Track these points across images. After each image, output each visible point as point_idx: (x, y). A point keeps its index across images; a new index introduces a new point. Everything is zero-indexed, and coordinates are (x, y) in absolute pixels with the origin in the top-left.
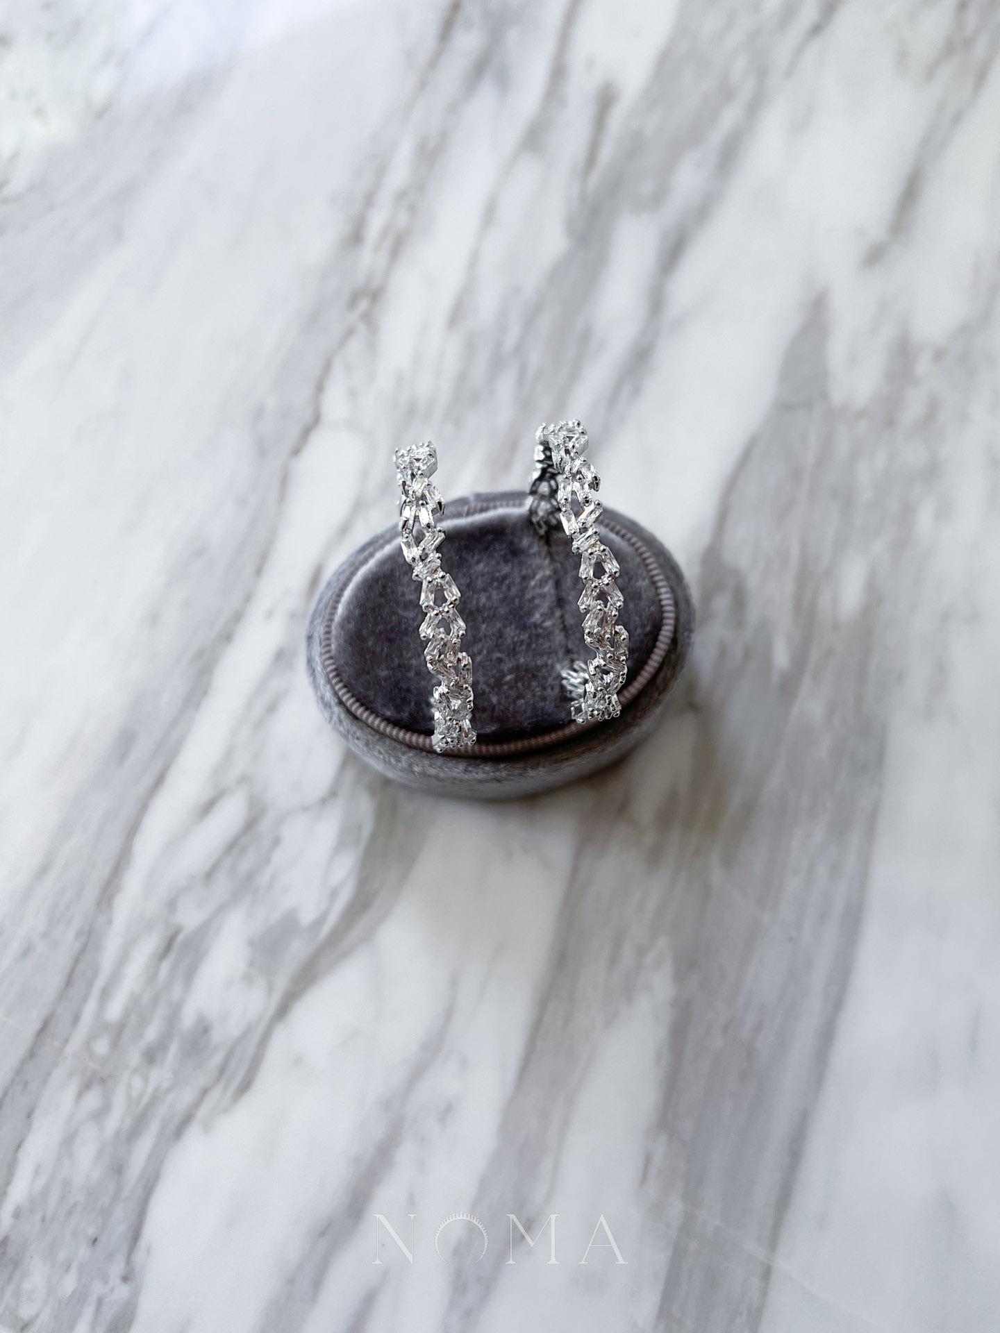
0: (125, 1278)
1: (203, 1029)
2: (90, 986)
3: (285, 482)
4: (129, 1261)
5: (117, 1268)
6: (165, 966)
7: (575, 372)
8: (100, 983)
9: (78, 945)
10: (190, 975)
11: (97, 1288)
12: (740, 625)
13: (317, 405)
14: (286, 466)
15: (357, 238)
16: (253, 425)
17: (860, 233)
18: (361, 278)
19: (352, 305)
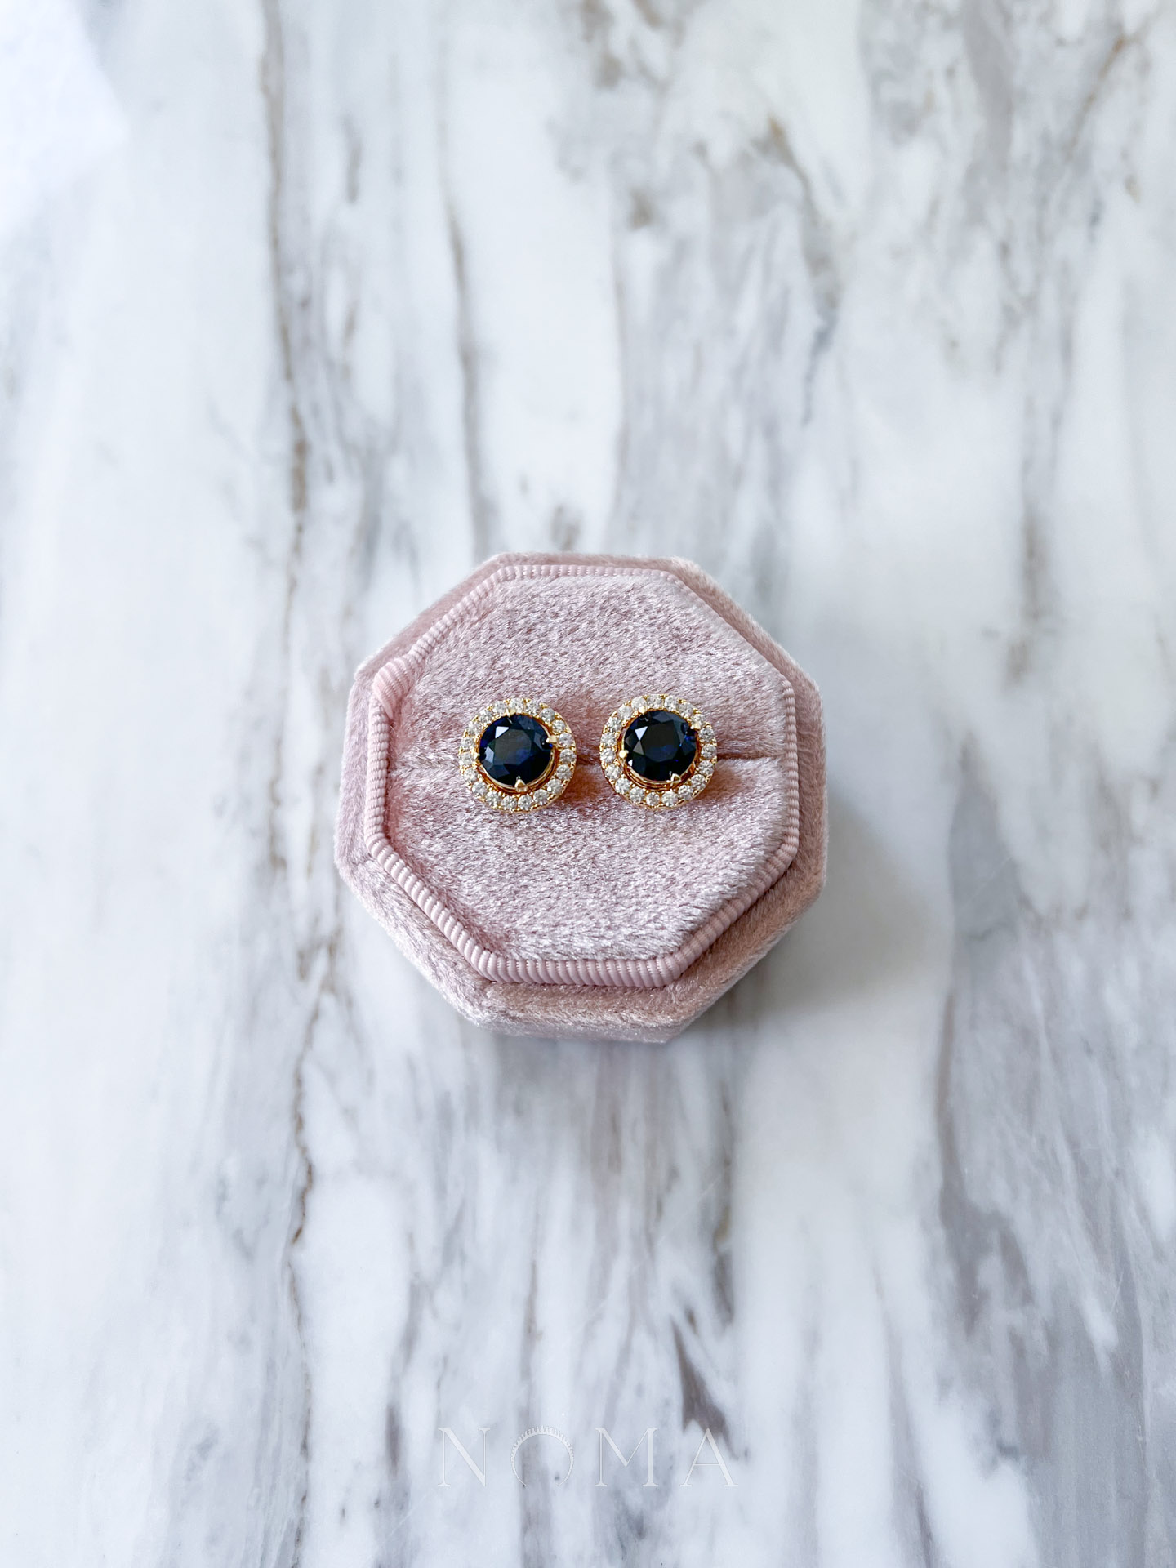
12: (1028, 1297)
13: (304, 1150)
14: (289, 1264)
15: (276, 861)
16: (218, 1212)
17: (989, 634)
18: (302, 923)
19: (303, 972)
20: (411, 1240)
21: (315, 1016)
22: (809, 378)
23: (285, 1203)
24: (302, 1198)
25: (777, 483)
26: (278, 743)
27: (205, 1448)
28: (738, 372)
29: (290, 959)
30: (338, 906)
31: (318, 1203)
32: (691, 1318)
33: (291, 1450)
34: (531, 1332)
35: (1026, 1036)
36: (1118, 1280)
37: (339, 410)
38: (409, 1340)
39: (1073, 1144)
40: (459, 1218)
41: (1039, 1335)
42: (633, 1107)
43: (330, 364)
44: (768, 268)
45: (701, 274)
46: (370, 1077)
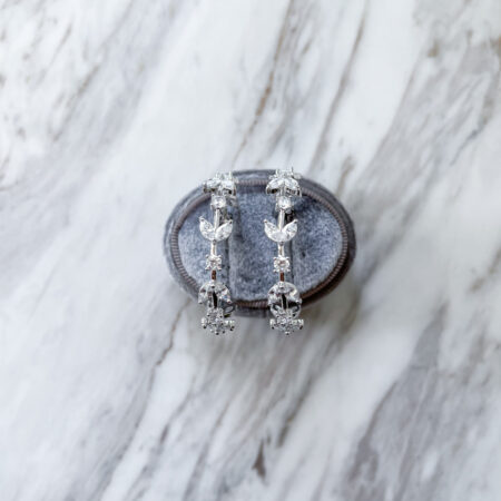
3: (152, 379)
20: (194, 379)
22: (462, 147)
25: (431, 182)
28: (438, 133)
32: (269, 440)
34: (219, 423)
37: (288, 82)
38: (181, 408)
43: (292, 61)
44: (470, 96)
45: (444, 87)
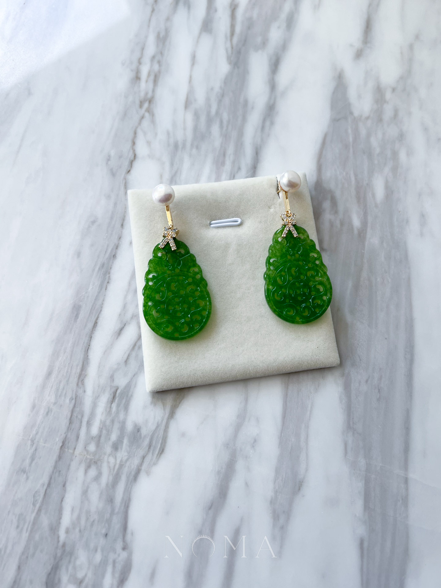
0: (124, 549)
1: (137, 429)
2: (81, 422)
4: (124, 540)
5: (119, 545)
6: (114, 406)
7: (244, 119)
8: (85, 419)
9: (72, 405)
10: (126, 408)
11: (112, 556)
12: (336, 212)
13: (134, 151)
14: (125, 179)
15: (137, 78)
16: (107, 164)
17: (351, 45)
18: (142, 94)
19: (141, 106)
21: (143, 117)
23: (126, 163)
24: (131, 163)
26: (143, 49)
27: (93, 222)
29: (138, 102)
30: (153, 91)
31: (136, 165)
33: (118, 225)
35: (346, 147)
36: (363, 211)
39: (356, 175)
40: (176, 172)
41: (338, 223)
42: (231, 150)
46: (156, 134)
